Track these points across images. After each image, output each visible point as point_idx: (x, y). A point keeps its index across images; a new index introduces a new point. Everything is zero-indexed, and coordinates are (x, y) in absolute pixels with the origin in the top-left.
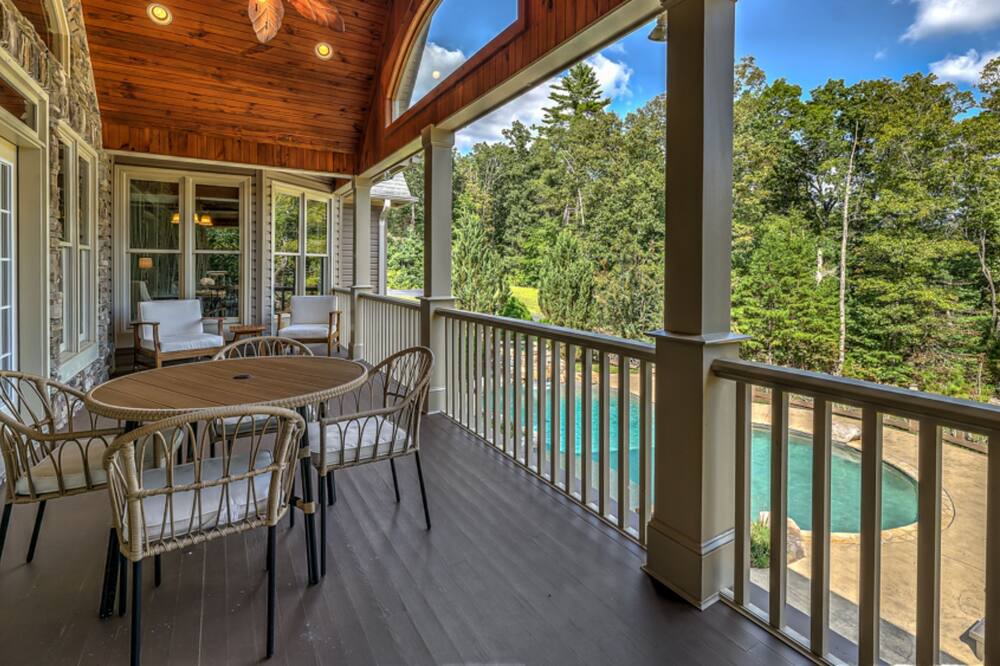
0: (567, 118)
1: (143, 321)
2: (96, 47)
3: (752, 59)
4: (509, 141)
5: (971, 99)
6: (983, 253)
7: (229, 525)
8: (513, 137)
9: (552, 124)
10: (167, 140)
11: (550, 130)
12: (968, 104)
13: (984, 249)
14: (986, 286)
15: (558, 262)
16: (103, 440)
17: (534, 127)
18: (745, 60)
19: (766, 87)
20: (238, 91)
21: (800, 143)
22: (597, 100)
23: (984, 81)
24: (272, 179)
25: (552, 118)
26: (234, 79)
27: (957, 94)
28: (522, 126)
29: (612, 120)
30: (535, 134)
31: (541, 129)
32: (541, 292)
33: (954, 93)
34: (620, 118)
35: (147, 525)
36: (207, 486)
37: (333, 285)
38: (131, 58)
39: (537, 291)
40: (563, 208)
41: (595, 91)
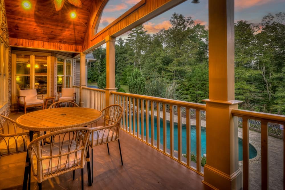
0: (135, 36)
1: (20, 96)
2: (8, 15)
3: (190, 17)
4: (118, 43)
5: (259, 28)
6: (264, 74)
7: (69, 168)
8: (119, 42)
9: (130, 38)
10: (28, 42)
11: (130, 40)
12: (257, 29)
13: (264, 73)
14: (265, 84)
15: (135, 78)
16: (22, 136)
17: (125, 39)
18: (188, 18)
19: (194, 26)
20: (48, 28)
21: (205, 42)
22: (143, 31)
23: (262, 22)
24: (56, 54)
25: (130, 36)
26: (47, 24)
27: (254, 26)
28: (122, 39)
29: (148, 36)
30: (125, 41)
31: (127, 40)
32: (130, 86)
33: (253, 26)
34: (151, 36)
35: (43, 169)
36: (63, 155)
37: (73, 85)
38: (18, 18)
39: (129, 86)
40: (134, 62)
41: (143, 28)
